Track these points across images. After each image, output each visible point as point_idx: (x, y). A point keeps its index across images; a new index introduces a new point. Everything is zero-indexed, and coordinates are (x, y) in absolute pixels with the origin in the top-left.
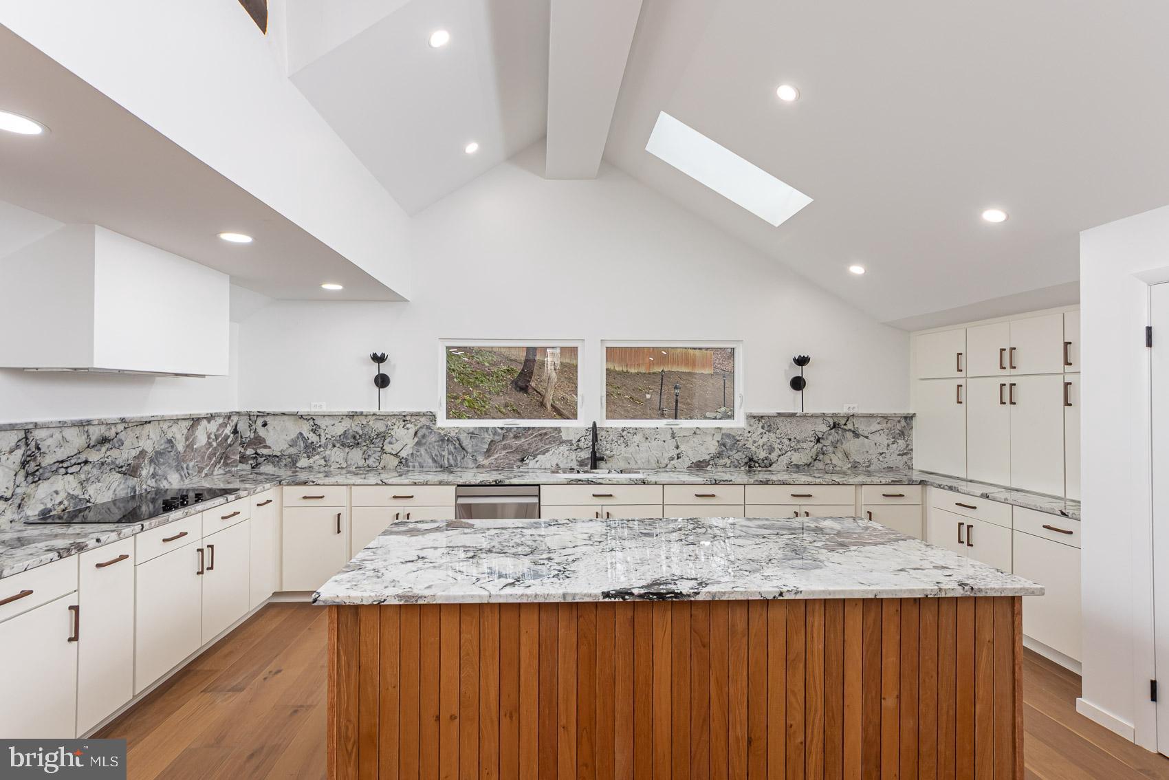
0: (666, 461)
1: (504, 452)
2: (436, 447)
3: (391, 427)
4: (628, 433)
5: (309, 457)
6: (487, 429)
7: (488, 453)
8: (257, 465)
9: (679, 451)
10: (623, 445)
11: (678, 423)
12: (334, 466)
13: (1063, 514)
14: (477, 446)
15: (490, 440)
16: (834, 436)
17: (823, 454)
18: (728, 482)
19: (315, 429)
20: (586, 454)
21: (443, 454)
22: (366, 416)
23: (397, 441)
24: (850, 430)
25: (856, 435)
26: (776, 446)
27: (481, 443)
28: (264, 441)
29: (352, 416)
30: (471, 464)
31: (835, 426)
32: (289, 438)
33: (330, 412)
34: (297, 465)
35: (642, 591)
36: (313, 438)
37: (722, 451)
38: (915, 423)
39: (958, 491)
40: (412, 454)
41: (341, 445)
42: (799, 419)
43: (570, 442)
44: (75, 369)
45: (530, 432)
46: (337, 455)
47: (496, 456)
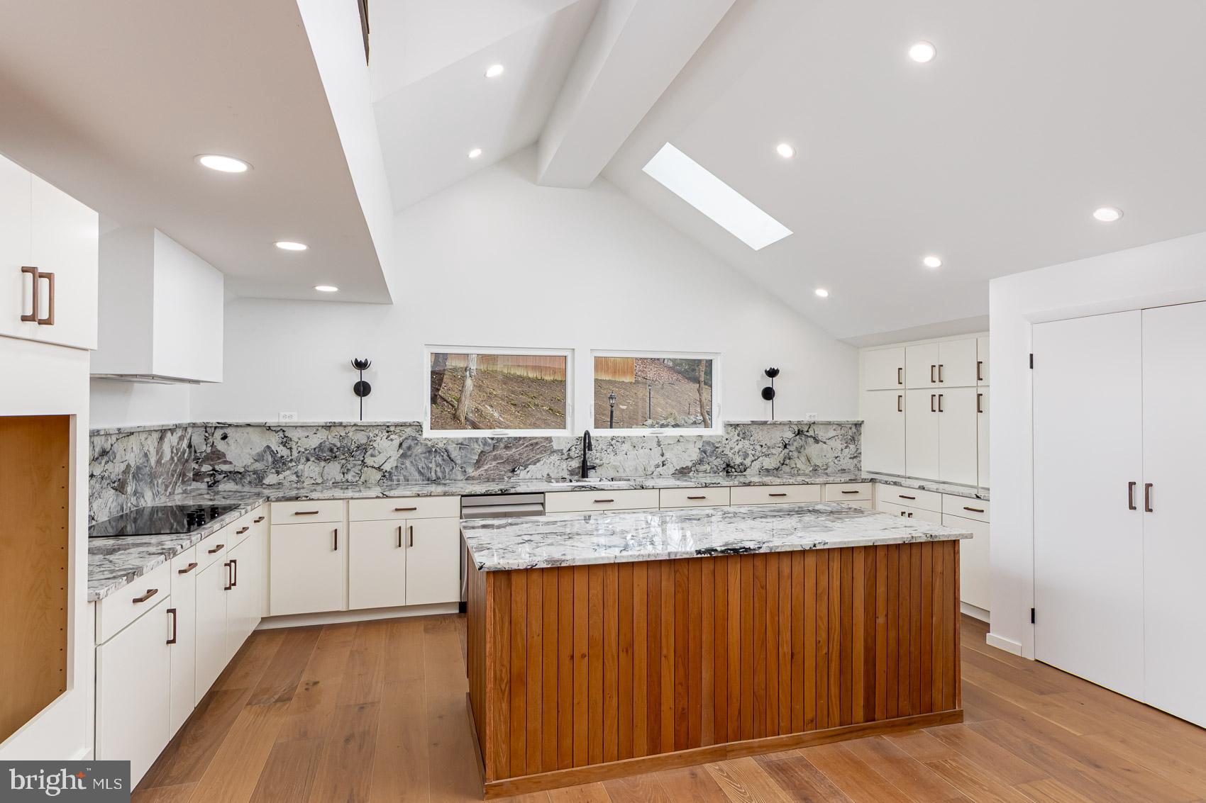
0: (653, 468)
1: (494, 463)
2: (423, 460)
3: (374, 439)
4: (617, 441)
5: (278, 473)
6: (477, 439)
7: (478, 464)
8: (214, 483)
9: (664, 459)
10: (613, 454)
11: (661, 431)
12: (307, 482)
13: (978, 497)
14: (466, 457)
15: (479, 451)
16: (799, 441)
17: (790, 459)
18: (717, 485)
19: (286, 442)
20: (575, 464)
21: (430, 466)
22: (345, 426)
23: (380, 453)
24: (811, 436)
25: (817, 441)
26: (750, 452)
27: (471, 453)
28: (224, 455)
29: (328, 427)
30: (460, 476)
31: (799, 433)
32: (254, 453)
33: (304, 423)
34: (264, 482)
35: (723, 548)
36: (283, 451)
37: (703, 458)
38: (864, 429)
39: (901, 486)
40: (397, 467)
41: (317, 459)
42: (769, 427)
43: (561, 451)
44: (122, 376)
45: (521, 442)
46: (311, 470)
47: (486, 467)
